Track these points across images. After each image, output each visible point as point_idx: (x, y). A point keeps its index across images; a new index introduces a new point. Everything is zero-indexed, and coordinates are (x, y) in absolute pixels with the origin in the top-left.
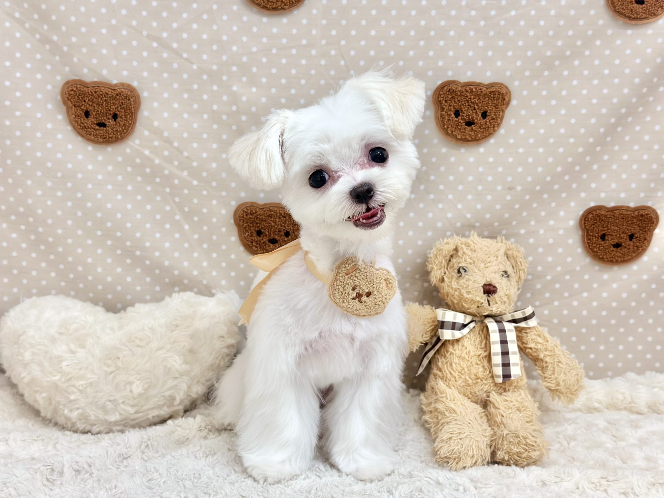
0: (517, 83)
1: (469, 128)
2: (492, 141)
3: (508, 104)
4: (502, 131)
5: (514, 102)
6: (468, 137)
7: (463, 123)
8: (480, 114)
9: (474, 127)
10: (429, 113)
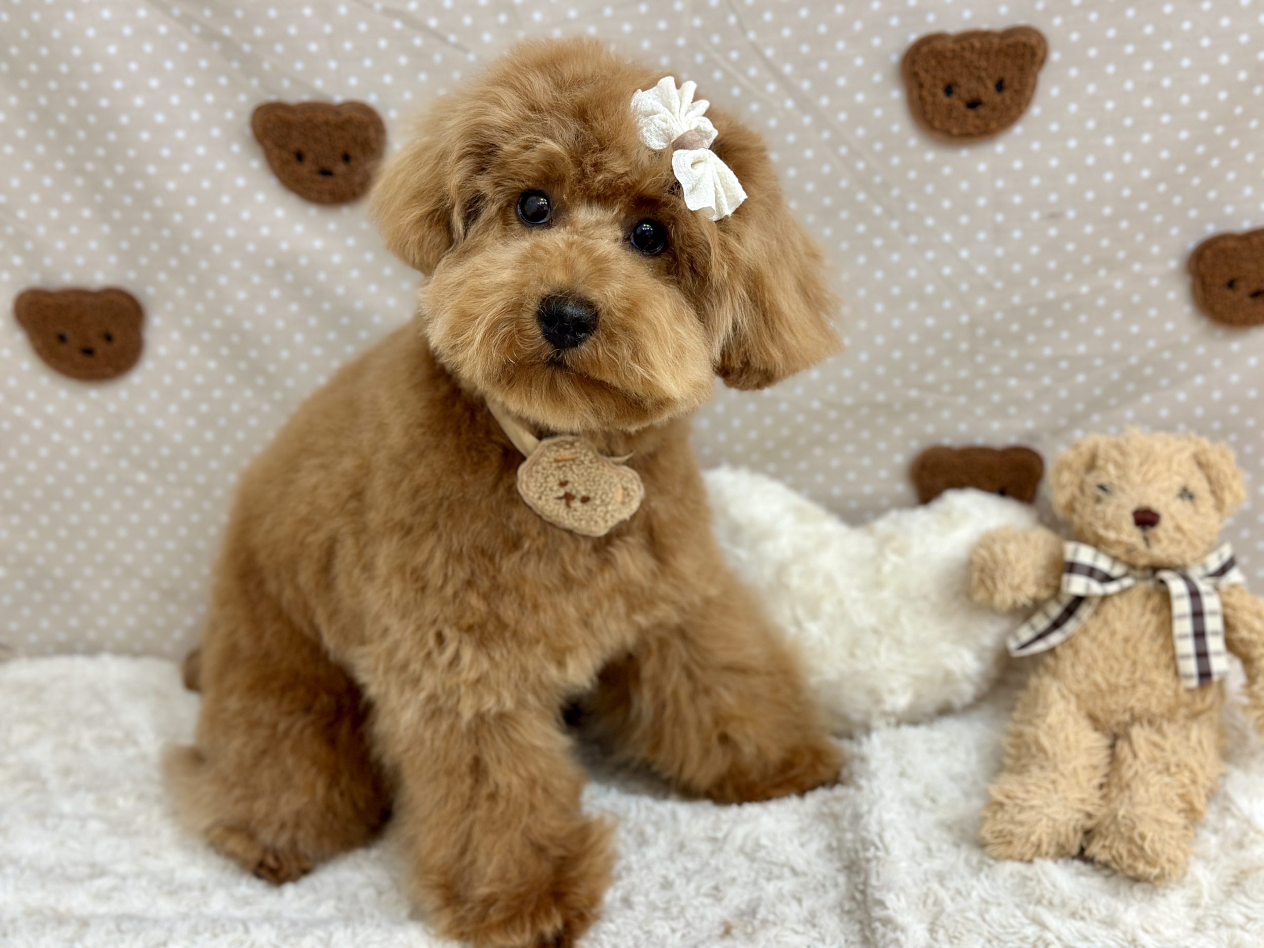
0: (1057, 21)
3: (1043, 61)
6: (971, 129)
7: (960, 105)
8: (991, 85)
9: (982, 110)
10: (897, 94)
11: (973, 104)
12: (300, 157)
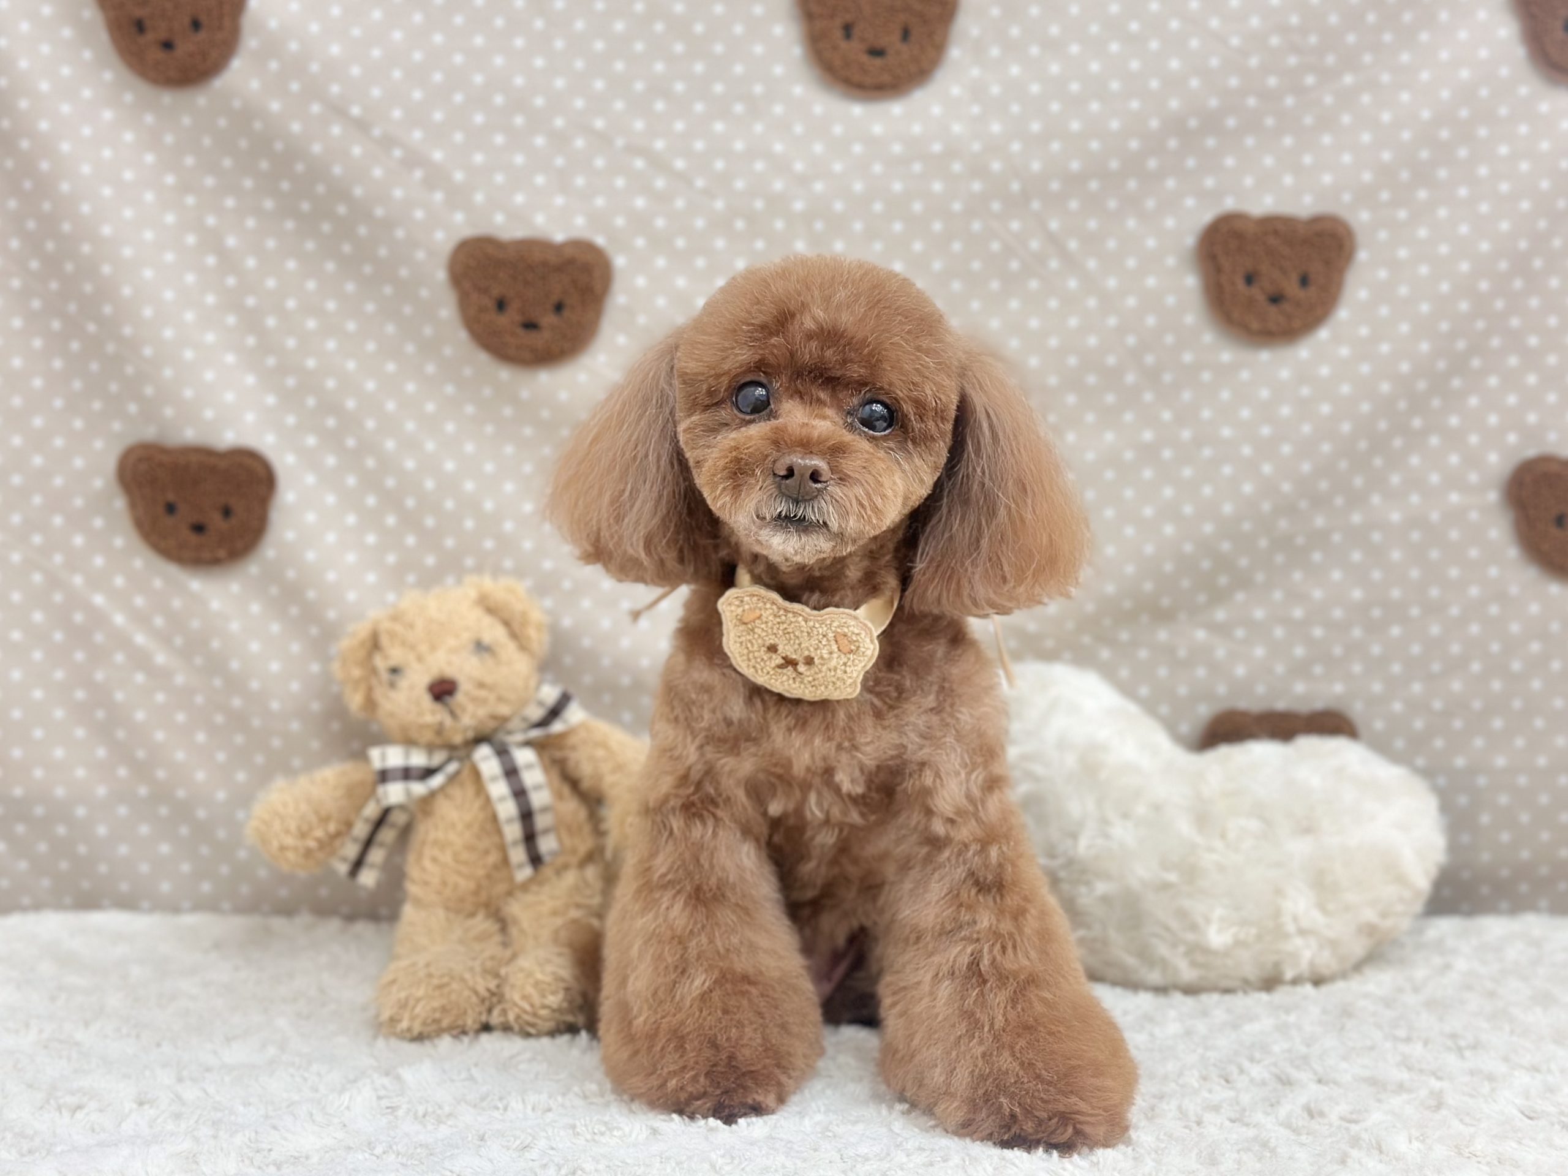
0: (1365, 216)
3: (1350, 258)
6: (1273, 327)
8: (1294, 278)
10: (1191, 281)
12: (501, 305)
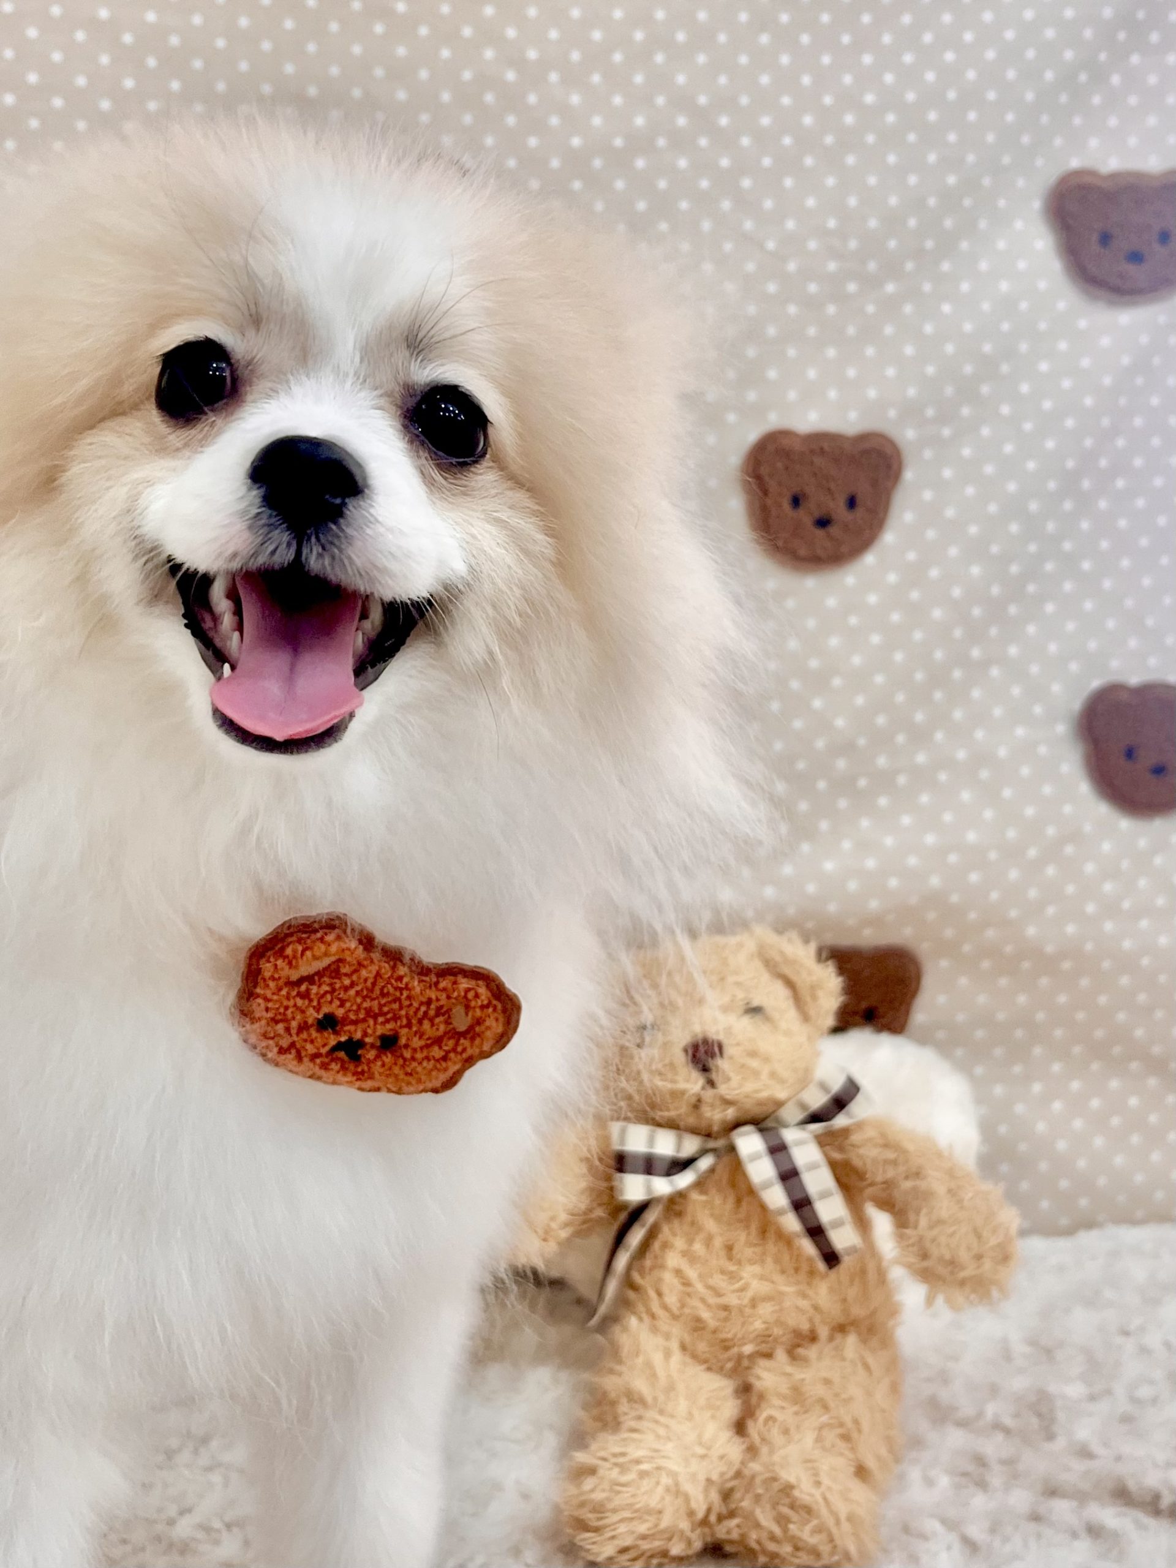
1: (820, 533)
2: (869, 559)
3: (897, 476)
4: (889, 537)
5: (909, 475)
6: (820, 552)
7: (808, 521)
8: (842, 500)
9: (833, 530)
11: (823, 522)
